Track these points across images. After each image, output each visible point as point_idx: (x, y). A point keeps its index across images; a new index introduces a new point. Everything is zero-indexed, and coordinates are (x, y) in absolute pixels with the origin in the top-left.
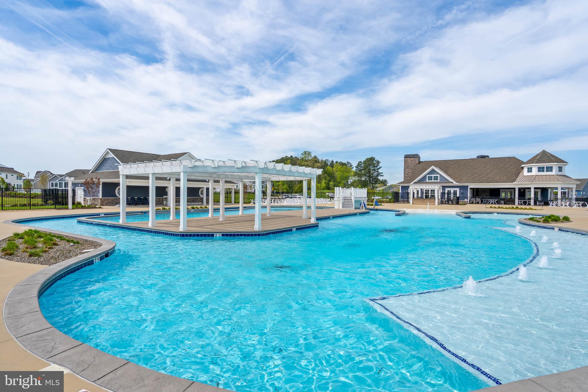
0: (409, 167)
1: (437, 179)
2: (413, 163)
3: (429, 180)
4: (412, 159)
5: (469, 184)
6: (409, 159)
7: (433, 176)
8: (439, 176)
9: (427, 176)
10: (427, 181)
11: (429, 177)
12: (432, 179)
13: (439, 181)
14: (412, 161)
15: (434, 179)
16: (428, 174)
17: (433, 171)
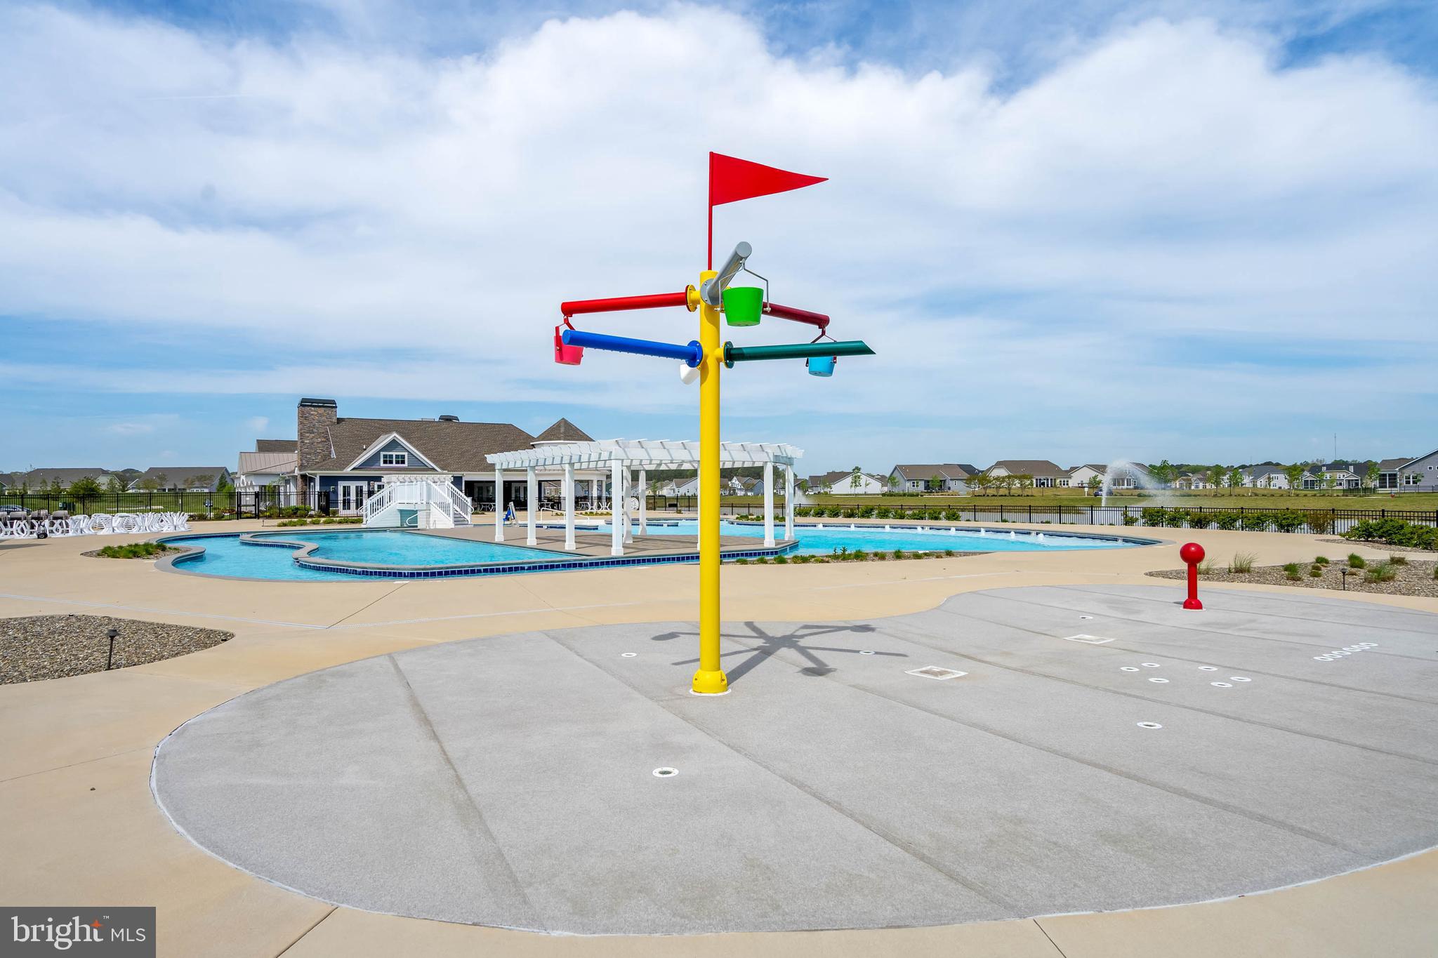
0: (315, 430)
1: (403, 462)
2: (324, 422)
3: (385, 462)
4: (321, 410)
5: (465, 473)
6: (313, 411)
7: (394, 454)
8: (406, 454)
9: (382, 454)
10: (382, 464)
11: (385, 456)
12: (391, 462)
13: (406, 465)
14: (321, 415)
15: (398, 462)
16: (383, 449)
17: (393, 445)
